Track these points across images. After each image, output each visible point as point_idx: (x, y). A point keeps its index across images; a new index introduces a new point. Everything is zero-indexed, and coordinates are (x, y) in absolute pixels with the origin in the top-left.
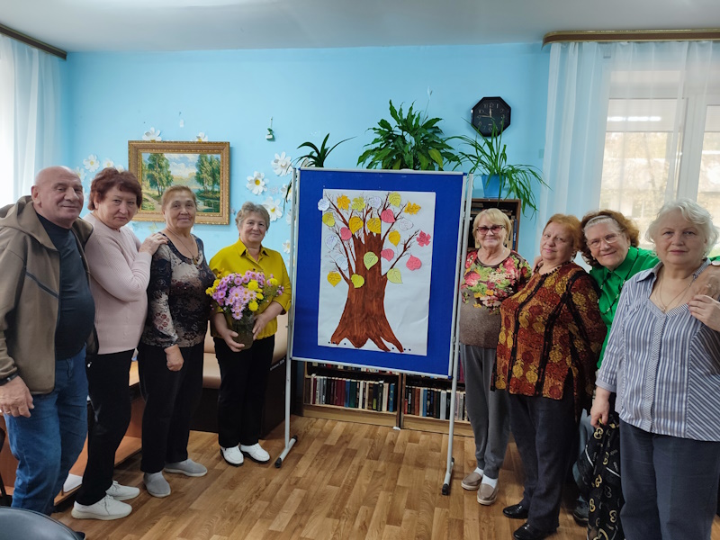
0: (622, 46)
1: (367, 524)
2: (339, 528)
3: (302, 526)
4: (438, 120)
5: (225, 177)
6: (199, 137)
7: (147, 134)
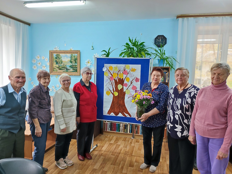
0: (201, 19)
1: (123, 167)
2: (115, 168)
3: (103, 167)
4: (144, 42)
5: (79, 61)
6: (71, 49)
7: (55, 48)
